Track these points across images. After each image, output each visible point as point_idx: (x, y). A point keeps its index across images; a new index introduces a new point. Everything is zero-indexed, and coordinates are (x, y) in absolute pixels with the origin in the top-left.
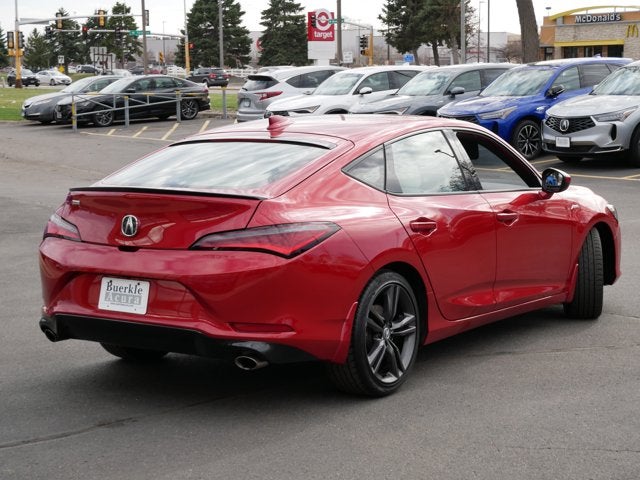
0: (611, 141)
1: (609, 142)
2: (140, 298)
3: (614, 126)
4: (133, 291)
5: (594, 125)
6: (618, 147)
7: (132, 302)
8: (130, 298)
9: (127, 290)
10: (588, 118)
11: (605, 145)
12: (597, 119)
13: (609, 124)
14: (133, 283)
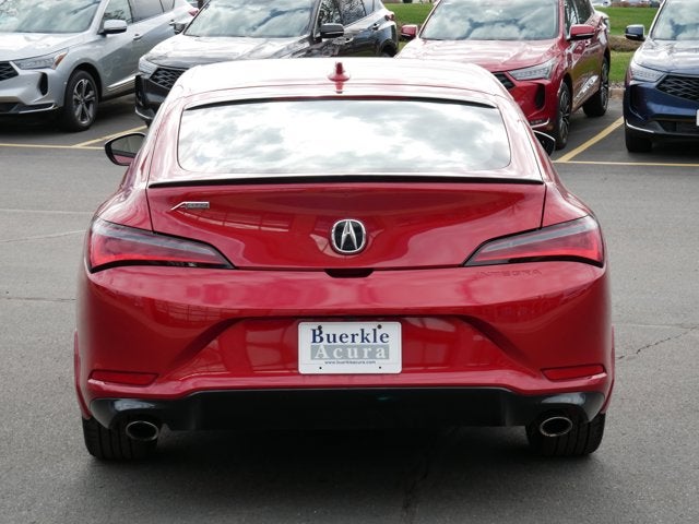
0: (41, 97)
1: (38, 99)
2: (387, 349)
3: (44, 76)
4: (371, 338)
5: (16, 74)
6: (50, 105)
7: (372, 355)
8: (366, 350)
9: (358, 339)
10: (6, 64)
11: (33, 102)
12: (18, 65)
13: (37, 73)
14: (369, 327)
